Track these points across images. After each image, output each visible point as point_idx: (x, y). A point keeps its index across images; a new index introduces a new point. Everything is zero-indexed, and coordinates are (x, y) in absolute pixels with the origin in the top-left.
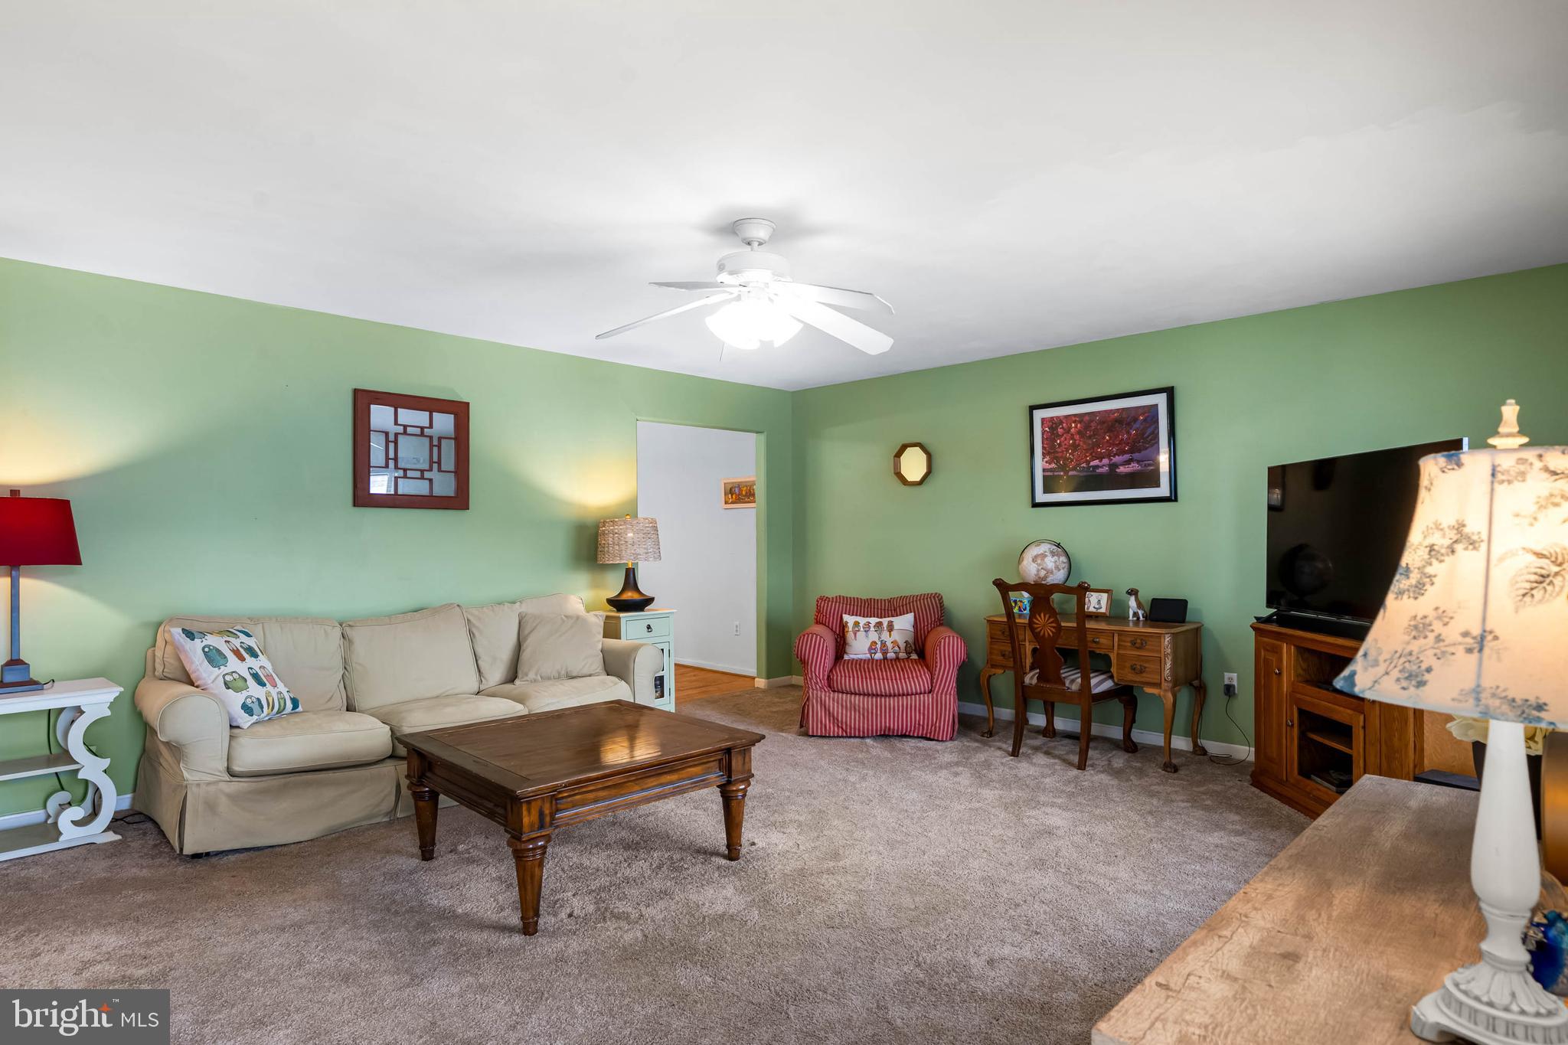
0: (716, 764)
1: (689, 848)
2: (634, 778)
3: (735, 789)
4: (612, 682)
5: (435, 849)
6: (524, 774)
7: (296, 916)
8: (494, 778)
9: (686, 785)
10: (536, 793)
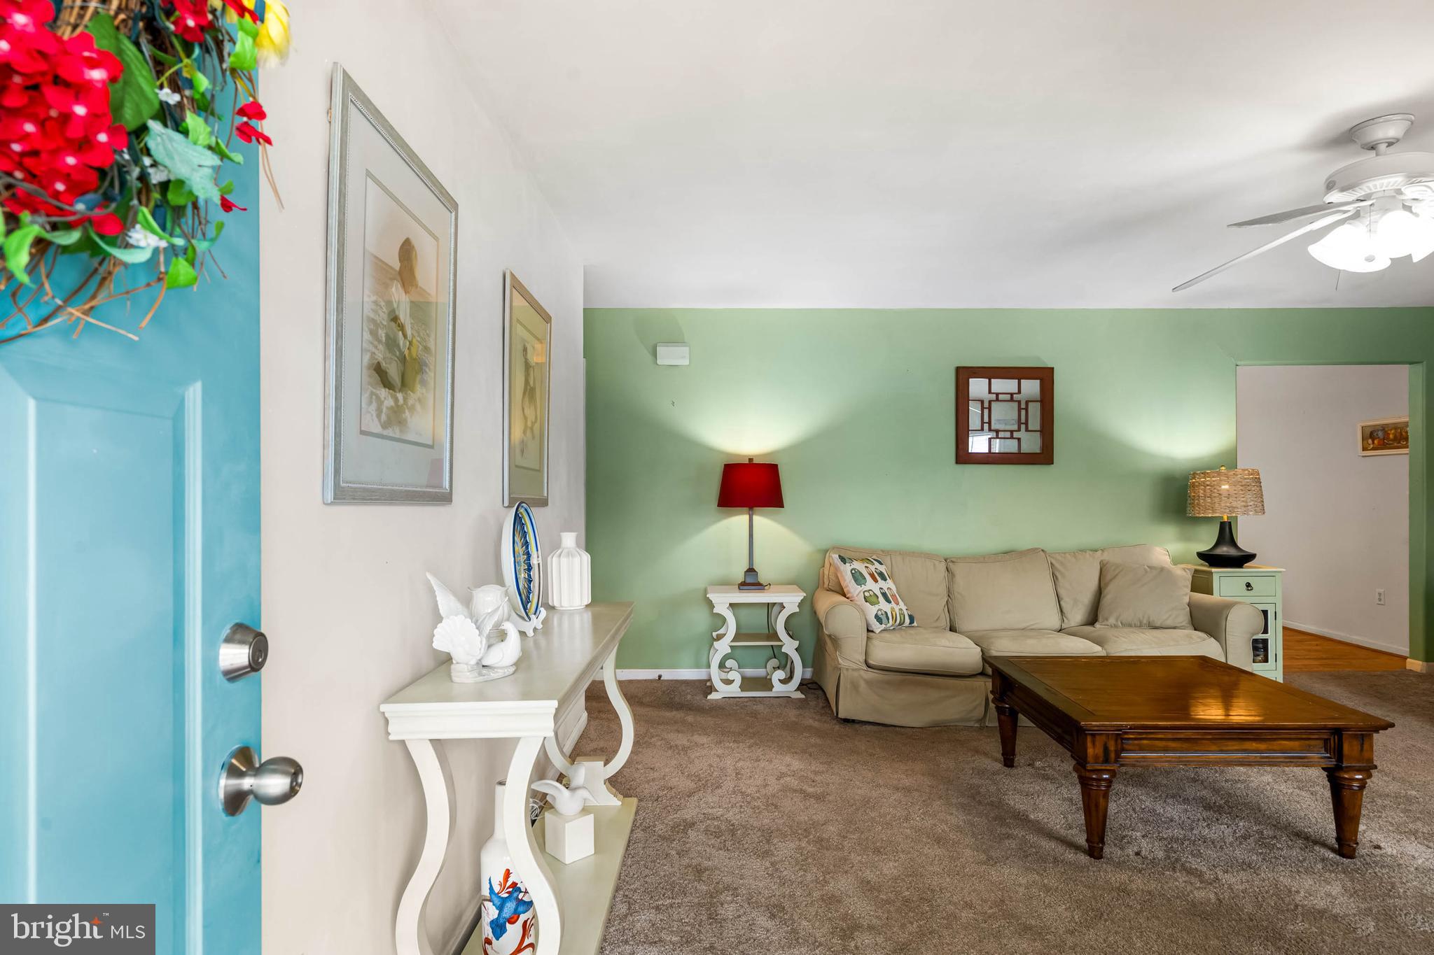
0: (1321, 743)
1: (1286, 828)
2: (1210, 737)
3: (1346, 776)
4: (1199, 637)
5: (1016, 759)
6: (1090, 708)
7: (907, 782)
8: (1061, 706)
9: (1278, 757)
10: (1100, 728)
